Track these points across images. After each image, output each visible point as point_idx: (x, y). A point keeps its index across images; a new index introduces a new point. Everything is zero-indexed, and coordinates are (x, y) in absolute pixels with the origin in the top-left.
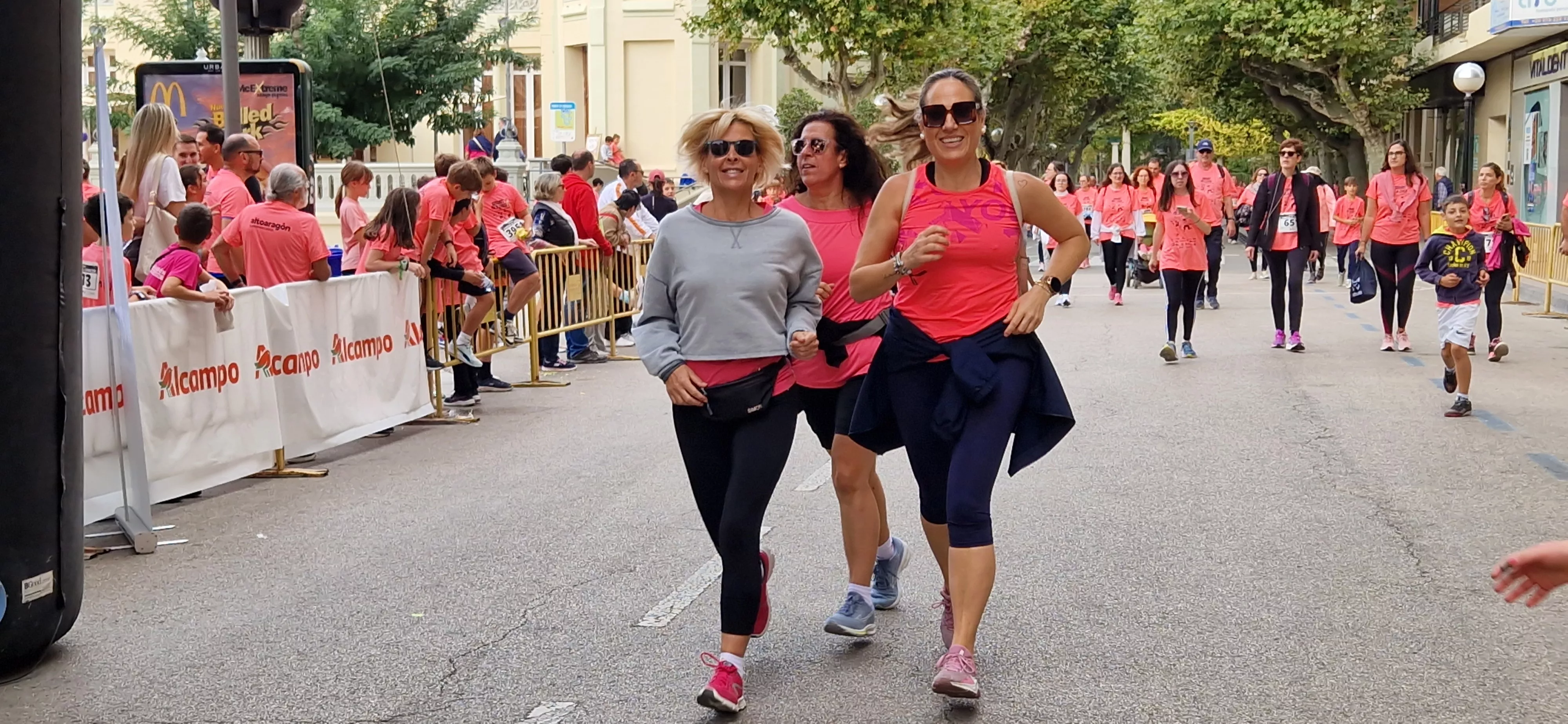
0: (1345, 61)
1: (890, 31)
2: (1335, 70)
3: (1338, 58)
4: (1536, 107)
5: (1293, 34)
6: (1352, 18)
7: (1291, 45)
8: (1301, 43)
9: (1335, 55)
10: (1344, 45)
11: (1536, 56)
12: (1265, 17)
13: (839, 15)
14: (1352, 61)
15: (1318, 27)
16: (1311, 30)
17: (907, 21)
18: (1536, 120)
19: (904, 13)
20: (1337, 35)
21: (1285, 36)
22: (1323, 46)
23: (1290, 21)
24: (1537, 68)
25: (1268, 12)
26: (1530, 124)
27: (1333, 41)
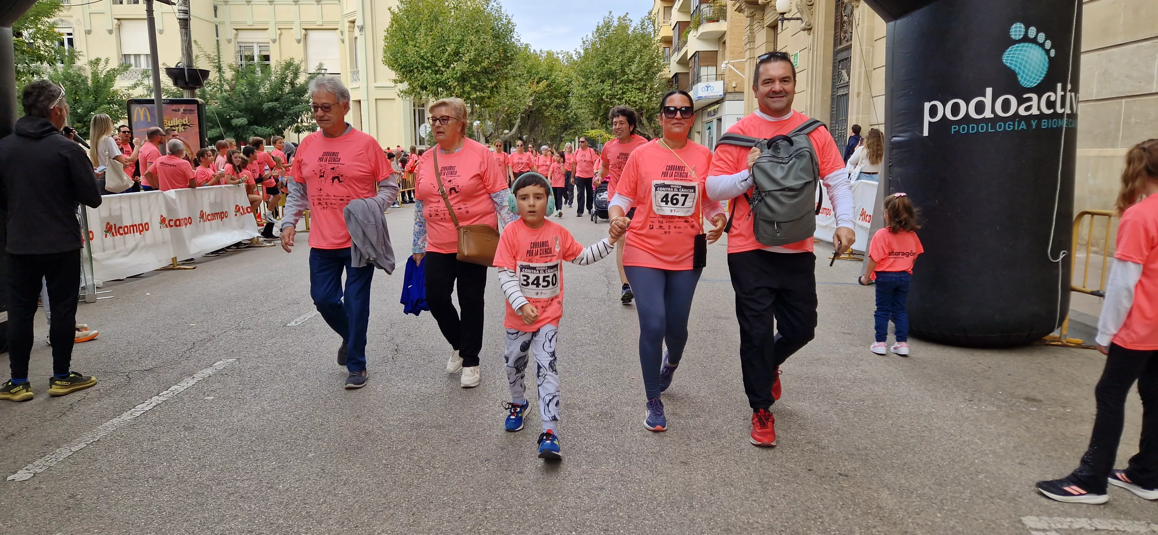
0: (645, 111)
1: (475, 96)
2: (642, 114)
3: (643, 110)
4: (709, 128)
5: (626, 100)
6: (646, 95)
7: (626, 104)
8: (629, 104)
9: (641, 108)
10: (644, 105)
11: (709, 110)
12: (616, 94)
13: (456, 89)
14: (647, 111)
15: (635, 98)
16: (632, 99)
17: (483, 93)
18: (710, 132)
19: (482, 90)
20: (641, 101)
21: (624, 101)
22: (637, 105)
23: (625, 96)
24: (709, 114)
25: (617, 92)
26: (707, 134)
27: (640, 103)
